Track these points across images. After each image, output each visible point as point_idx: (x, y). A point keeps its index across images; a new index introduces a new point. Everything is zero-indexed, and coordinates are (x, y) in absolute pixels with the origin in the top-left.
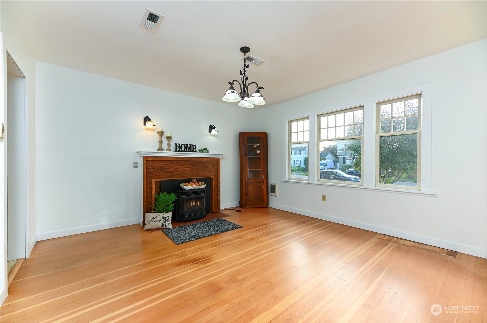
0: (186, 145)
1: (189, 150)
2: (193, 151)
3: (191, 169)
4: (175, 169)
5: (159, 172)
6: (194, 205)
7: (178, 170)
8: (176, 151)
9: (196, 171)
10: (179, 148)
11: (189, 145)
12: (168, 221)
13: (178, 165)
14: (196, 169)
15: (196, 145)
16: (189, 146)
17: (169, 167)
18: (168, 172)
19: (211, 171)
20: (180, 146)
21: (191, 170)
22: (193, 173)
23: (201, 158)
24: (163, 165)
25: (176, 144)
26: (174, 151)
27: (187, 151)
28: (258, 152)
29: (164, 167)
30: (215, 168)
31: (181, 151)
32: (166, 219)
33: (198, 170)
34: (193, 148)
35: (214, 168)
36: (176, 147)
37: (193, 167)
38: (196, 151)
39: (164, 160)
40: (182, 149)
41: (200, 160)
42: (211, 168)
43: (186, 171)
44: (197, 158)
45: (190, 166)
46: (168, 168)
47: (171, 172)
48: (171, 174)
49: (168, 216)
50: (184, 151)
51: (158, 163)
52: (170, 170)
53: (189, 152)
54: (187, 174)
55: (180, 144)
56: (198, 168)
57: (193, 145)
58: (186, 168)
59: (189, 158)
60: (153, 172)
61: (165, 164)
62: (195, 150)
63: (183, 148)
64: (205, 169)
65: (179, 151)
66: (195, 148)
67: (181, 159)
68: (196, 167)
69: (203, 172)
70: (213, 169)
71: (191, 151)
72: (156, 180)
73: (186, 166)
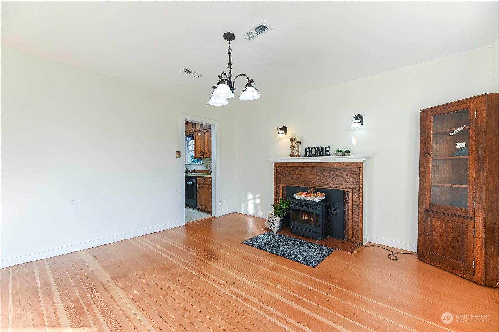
0: (317, 149)
1: (320, 154)
2: (326, 155)
3: (318, 176)
4: (300, 176)
5: (286, 178)
6: (306, 218)
7: (302, 177)
8: (306, 156)
9: (324, 179)
10: (309, 152)
11: (321, 147)
12: (273, 225)
13: (303, 172)
14: (324, 178)
15: (329, 147)
16: (320, 149)
17: (294, 173)
18: (293, 178)
19: (346, 181)
20: (310, 150)
21: (318, 178)
22: (320, 181)
23: (329, 164)
24: (289, 171)
25: (306, 149)
26: (304, 156)
27: (318, 156)
28: (461, 145)
29: (290, 173)
30: (354, 178)
31: (311, 155)
32: (273, 222)
33: (326, 179)
34: (326, 151)
35: (351, 177)
36: (306, 151)
37: (319, 175)
38: (329, 155)
39: (289, 166)
40: (312, 154)
41: (329, 166)
42: (346, 176)
43: (312, 178)
44: (324, 164)
45: (316, 173)
46: (294, 175)
47: (296, 179)
48: (295, 181)
49: (275, 221)
50: (314, 156)
51: (285, 169)
52: (295, 176)
53: (320, 156)
54: (313, 183)
55: (310, 148)
56: (326, 176)
57: (326, 148)
58: (311, 176)
59: (313, 164)
60: (281, 177)
61: (291, 170)
62: (328, 153)
63: (314, 153)
64: (337, 178)
65: (309, 156)
66: (329, 151)
67: (305, 164)
68: (324, 175)
69: (333, 182)
70: (350, 179)
71: (323, 155)
72: (283, 185)
73: (311, 173)
